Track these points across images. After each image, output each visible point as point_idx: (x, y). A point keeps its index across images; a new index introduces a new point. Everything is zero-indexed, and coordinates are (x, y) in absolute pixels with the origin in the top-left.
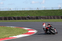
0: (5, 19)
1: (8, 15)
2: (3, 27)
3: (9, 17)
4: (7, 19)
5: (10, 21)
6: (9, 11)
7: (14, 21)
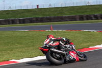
0: (81, 18)
1: (86, 12)
2: (78, 31)
3: (87, 16)
4: (85, 18)
5: (89, 22)
6: (86, 6)
7: (95, 21)
